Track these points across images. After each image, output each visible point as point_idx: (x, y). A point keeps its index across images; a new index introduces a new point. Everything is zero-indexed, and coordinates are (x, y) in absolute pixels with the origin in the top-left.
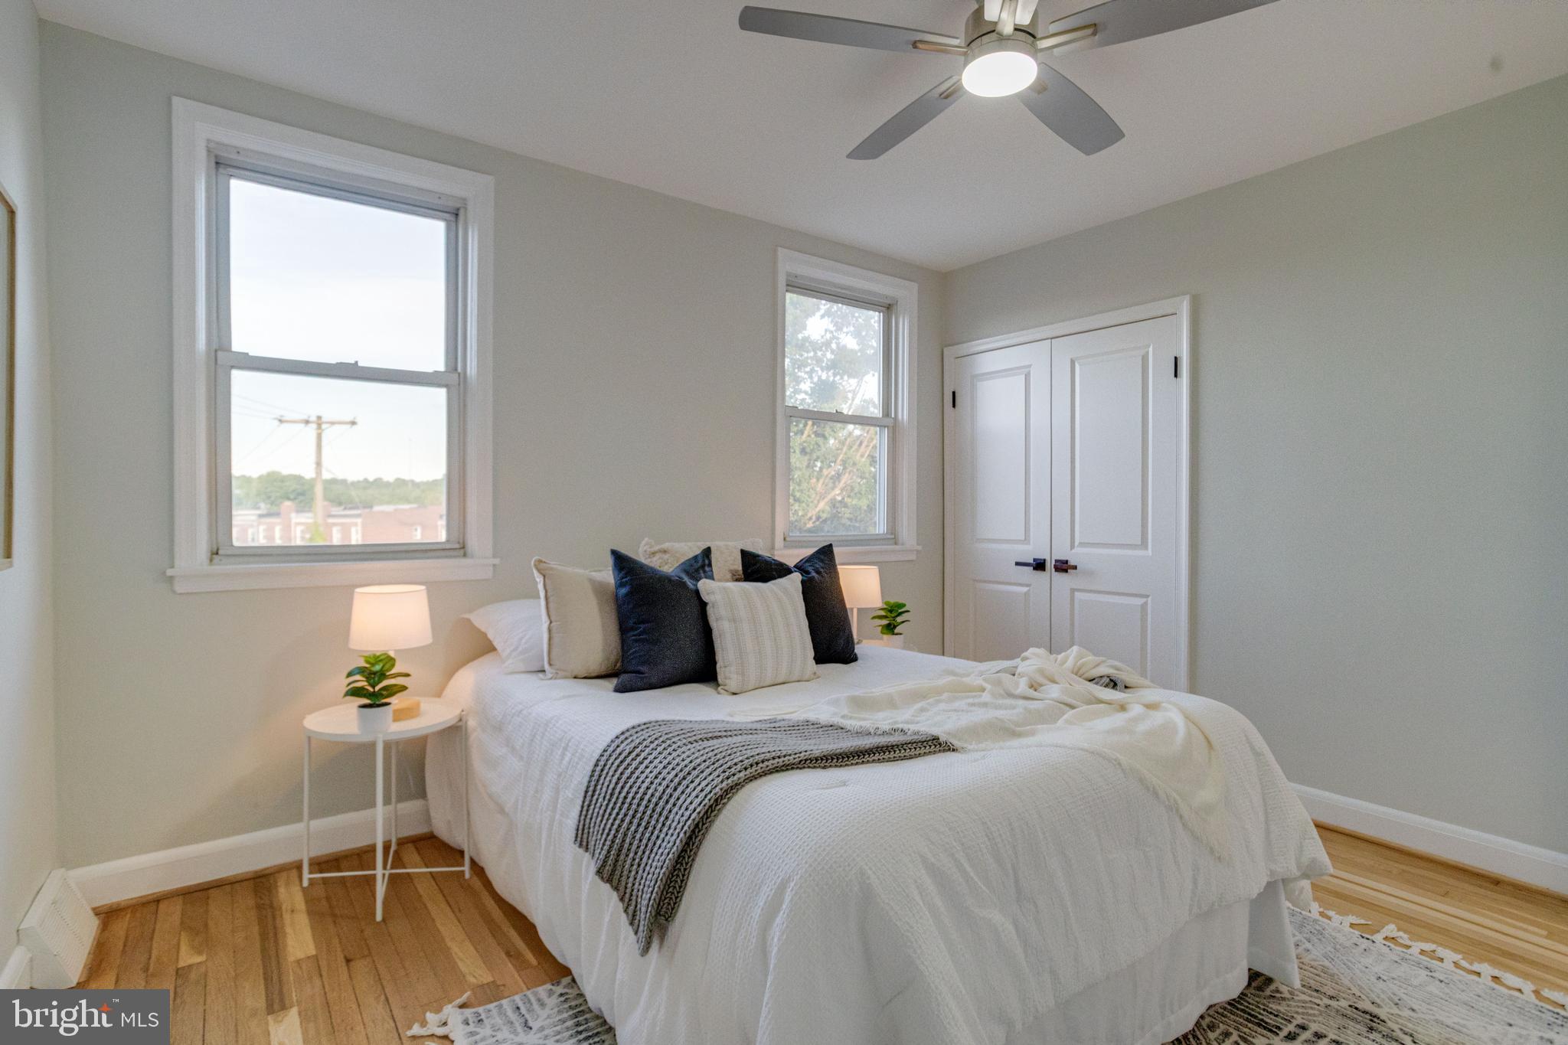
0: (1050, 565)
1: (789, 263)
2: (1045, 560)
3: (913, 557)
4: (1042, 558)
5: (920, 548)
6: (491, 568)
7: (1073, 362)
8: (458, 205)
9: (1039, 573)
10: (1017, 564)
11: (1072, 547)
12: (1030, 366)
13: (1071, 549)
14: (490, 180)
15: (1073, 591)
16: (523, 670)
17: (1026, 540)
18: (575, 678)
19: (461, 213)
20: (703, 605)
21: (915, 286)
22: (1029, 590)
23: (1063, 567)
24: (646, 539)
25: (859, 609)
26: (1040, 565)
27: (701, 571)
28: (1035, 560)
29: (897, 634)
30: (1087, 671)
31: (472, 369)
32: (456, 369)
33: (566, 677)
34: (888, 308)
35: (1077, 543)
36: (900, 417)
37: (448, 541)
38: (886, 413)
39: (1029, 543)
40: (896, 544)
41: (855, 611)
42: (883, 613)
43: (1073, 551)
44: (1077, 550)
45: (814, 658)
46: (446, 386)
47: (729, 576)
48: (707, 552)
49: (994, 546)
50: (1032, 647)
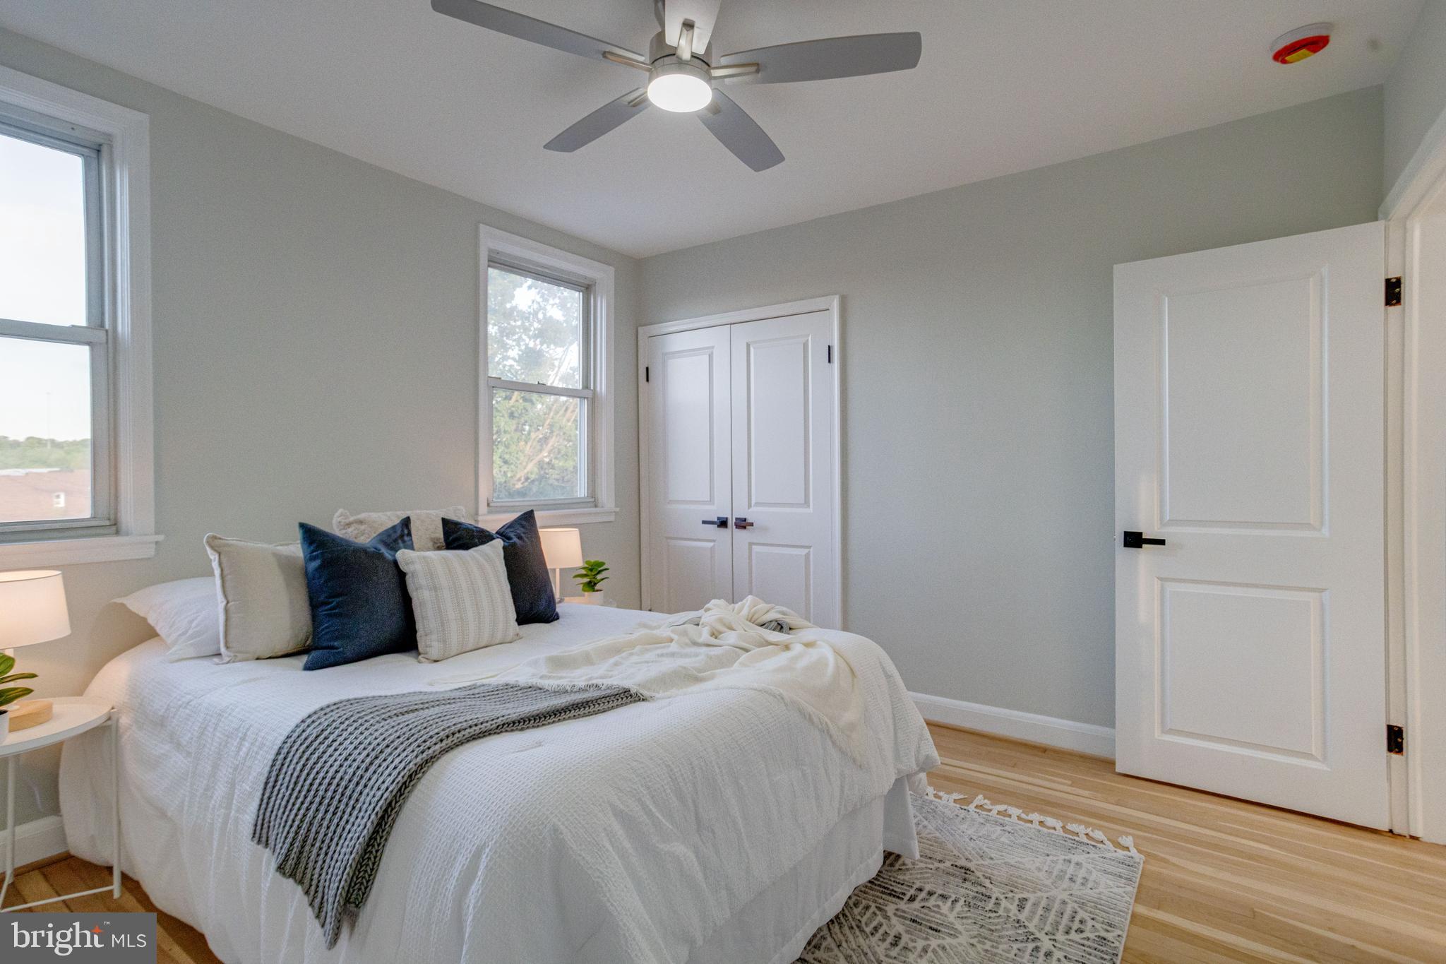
0: (731, 523)
1: (490, 239)
2: (727, 518)
3: (612, 518)
4: (725, 516)
5: (618, 509)
6: (154, 546)
7: (748, 346)
8: (102, 141)
9: (722, 530)
10: (704, 522)
11: (750, 506)
12: (713, 347)
13: (749, 509)
14: (144, 117)
15: (751, 544)
16: (196, 656)
17: (711, 501)
18: (257, 659)
19: (105, 149)
20: (401, 576)
21: (611, 270)
22: (714, 545)
23: (742, 524)
24: (340, 510)
25: (561, 570)
26: (723, 523)
27: (400, 541)
28: (718, 518)
29: (597, 591)
30: (757, 619)
31: (124, 325)
32: (102, 325)
33: (247, 660)
34: (587, 289)
35: (753, 502)
36: (598, 389)
37: (93, 518)
38: (586, 386)
39: (713, 504)
40: (596, 506)
41: (558, 572)
42: (584, 572)
43: (750, 510)
44: (753, 509)
45: (517, 620)
46: (89, 343)
47: (430, 544)
48: (406, 522)
49: (682, 507)
50: (714, 598)
